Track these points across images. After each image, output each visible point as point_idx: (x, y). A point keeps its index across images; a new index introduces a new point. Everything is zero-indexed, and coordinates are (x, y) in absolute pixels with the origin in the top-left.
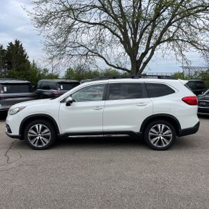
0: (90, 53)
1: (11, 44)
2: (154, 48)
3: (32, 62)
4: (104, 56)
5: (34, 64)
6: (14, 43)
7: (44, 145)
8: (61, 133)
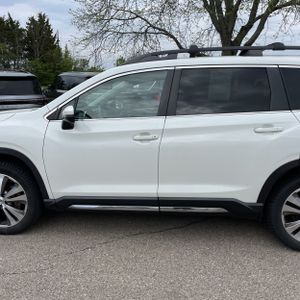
0: (151, 30)
1: (32, 19)
2: (264, 18)
3: (63, 49)
4: (174, 34)
5: (67, 52)
6: (37, 19)
7: (13, 223)
8: (51, 197)
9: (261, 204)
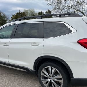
9: (35, 71)
